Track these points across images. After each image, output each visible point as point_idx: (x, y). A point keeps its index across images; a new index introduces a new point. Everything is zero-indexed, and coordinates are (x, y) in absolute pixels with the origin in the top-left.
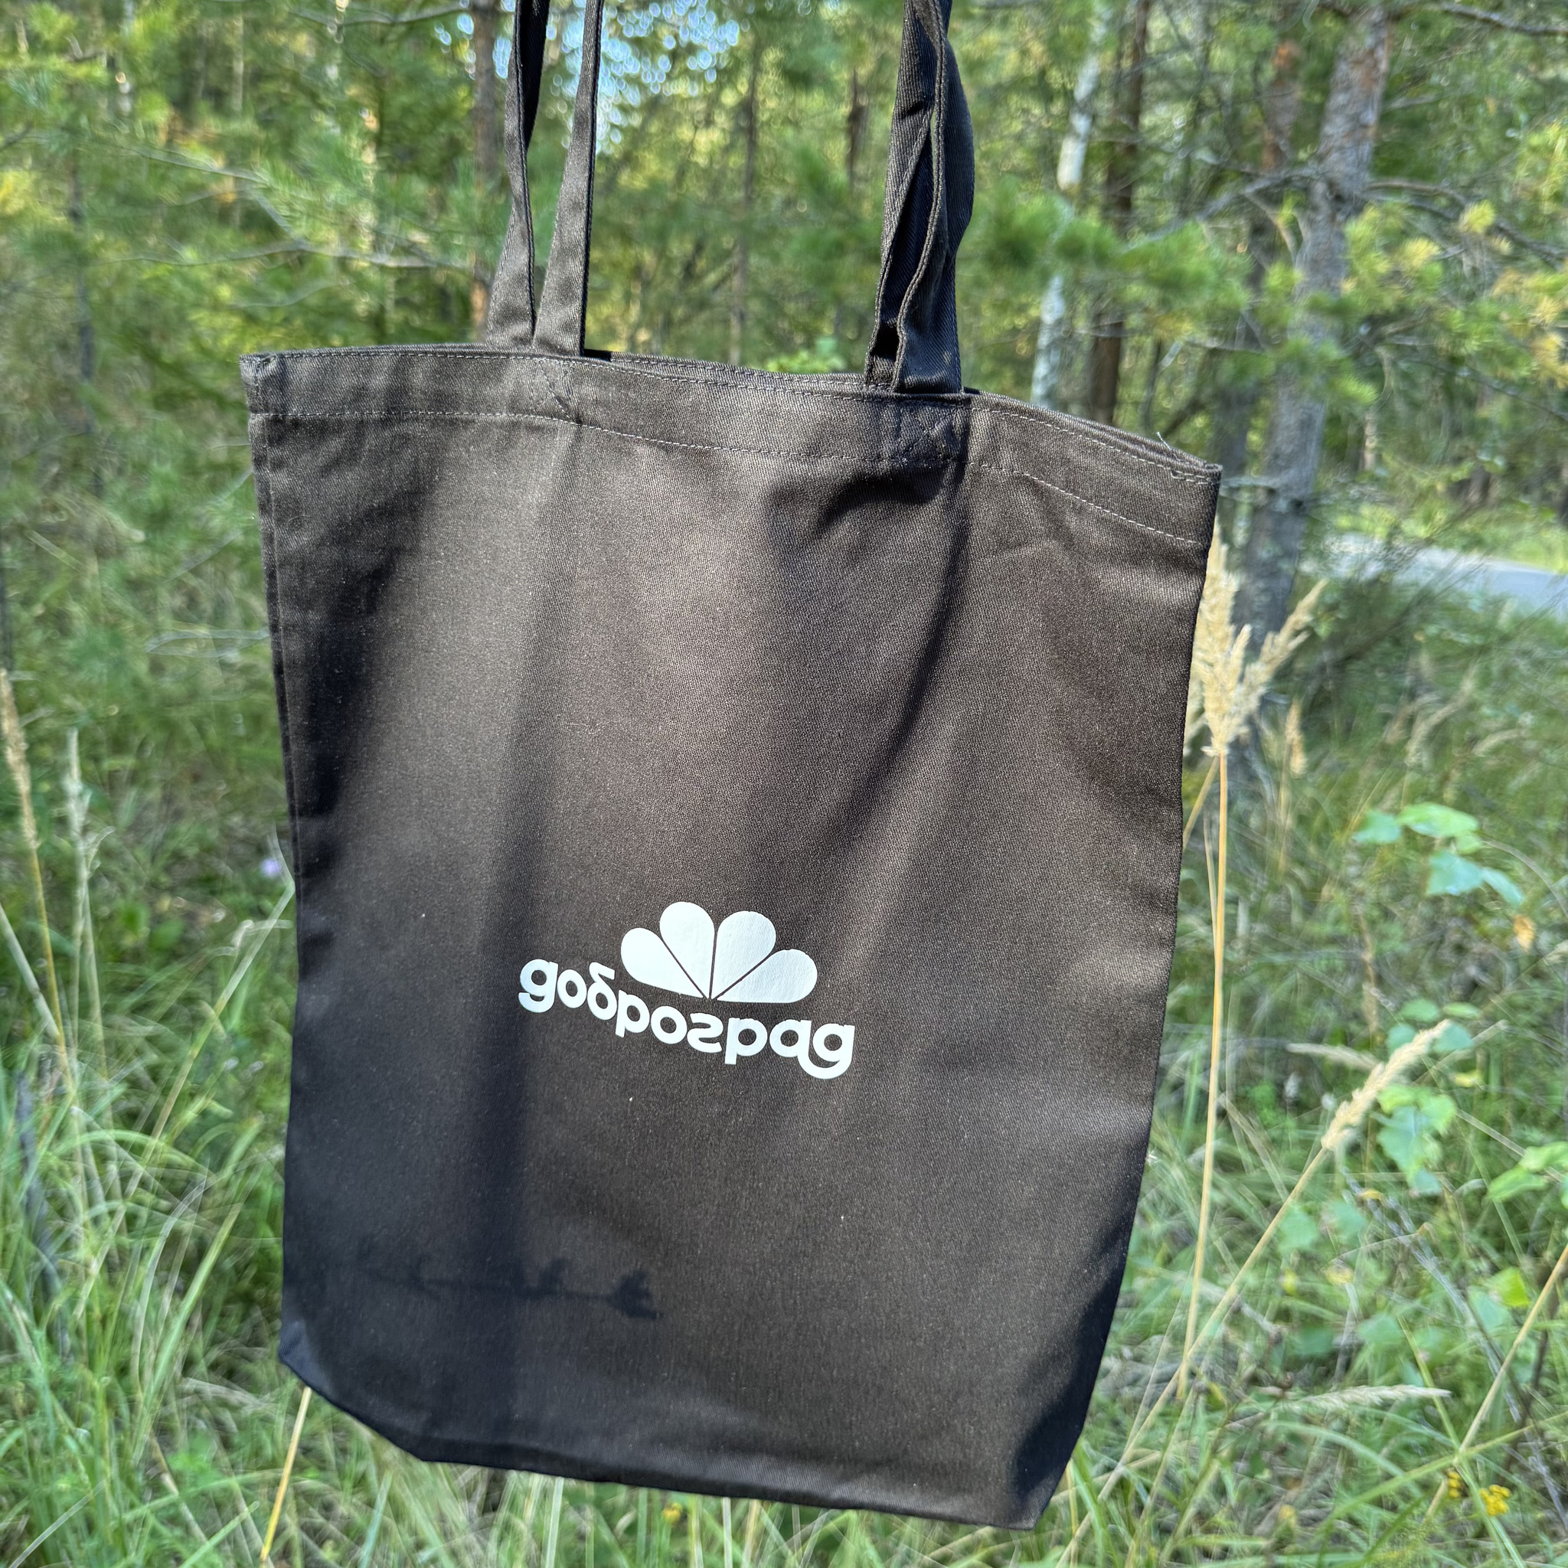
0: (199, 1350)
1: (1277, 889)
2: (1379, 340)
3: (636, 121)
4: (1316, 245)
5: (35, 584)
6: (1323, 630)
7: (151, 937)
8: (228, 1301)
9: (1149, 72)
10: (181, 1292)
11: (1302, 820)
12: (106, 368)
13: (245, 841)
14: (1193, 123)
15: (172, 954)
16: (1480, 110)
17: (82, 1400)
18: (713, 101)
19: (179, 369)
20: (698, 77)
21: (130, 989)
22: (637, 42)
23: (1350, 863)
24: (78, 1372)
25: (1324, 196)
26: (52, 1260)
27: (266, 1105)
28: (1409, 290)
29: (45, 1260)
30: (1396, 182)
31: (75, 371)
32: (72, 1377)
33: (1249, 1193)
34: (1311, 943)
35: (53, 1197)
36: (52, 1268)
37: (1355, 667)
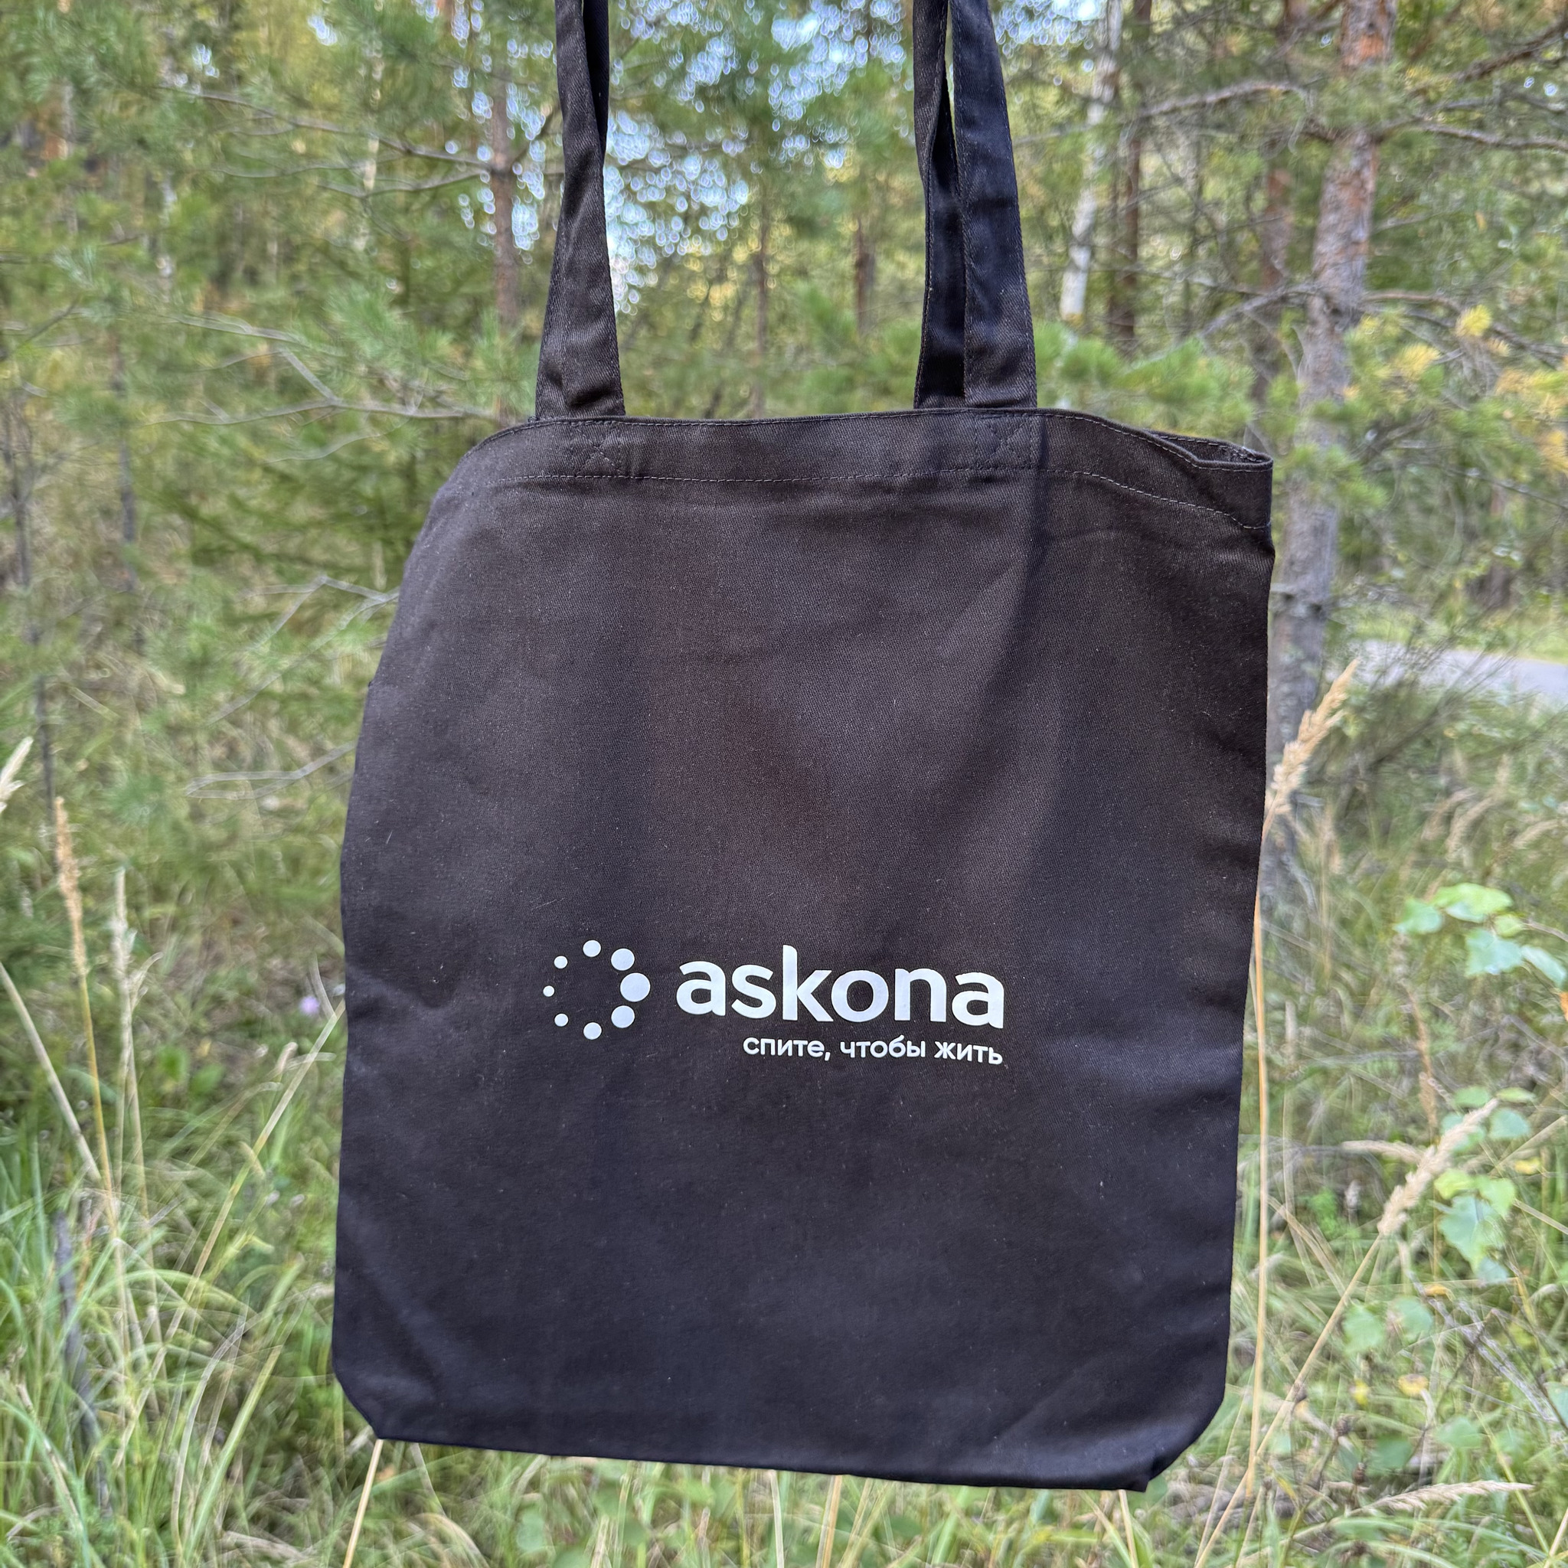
0: (240, 1502)
1: (1324, 993)
2: (1387, 445)
3: (652, 280)
4: (1317, 357)
5: (79, 741)
6: (1352, 731)
7: (191, 1080)
8: (269, 1451)
9: (1144, 207)
10: (219, 1442)
11: (1344, 923)
12: (148, 529)
13: (285, 983)
14: (1190, 255)
15: (212, 1099)
16: (1470, 225)
17: (121, 1551)
18: (725, 258)
19: (216, 525)
20: (709, 237)
21: (170, 1135)
22: (651, 206)
23: (1397, 963)
24: (117, 1524)
25: (1321, 310)
26: (92, 1407)
27: (306, 1246)
28: (1411, 394)
29: (84, 1406)
30: (1391, 294)
31: (118, 536)
32: (111, 1529)
33: (1315, 1307)
34: (1363, 1046)
35: (92, 1345)
36: (91, 1415)
37: (1387, 769)
